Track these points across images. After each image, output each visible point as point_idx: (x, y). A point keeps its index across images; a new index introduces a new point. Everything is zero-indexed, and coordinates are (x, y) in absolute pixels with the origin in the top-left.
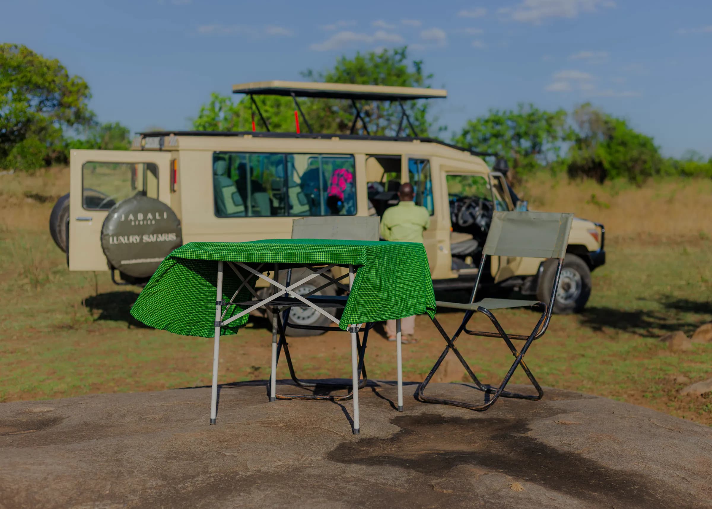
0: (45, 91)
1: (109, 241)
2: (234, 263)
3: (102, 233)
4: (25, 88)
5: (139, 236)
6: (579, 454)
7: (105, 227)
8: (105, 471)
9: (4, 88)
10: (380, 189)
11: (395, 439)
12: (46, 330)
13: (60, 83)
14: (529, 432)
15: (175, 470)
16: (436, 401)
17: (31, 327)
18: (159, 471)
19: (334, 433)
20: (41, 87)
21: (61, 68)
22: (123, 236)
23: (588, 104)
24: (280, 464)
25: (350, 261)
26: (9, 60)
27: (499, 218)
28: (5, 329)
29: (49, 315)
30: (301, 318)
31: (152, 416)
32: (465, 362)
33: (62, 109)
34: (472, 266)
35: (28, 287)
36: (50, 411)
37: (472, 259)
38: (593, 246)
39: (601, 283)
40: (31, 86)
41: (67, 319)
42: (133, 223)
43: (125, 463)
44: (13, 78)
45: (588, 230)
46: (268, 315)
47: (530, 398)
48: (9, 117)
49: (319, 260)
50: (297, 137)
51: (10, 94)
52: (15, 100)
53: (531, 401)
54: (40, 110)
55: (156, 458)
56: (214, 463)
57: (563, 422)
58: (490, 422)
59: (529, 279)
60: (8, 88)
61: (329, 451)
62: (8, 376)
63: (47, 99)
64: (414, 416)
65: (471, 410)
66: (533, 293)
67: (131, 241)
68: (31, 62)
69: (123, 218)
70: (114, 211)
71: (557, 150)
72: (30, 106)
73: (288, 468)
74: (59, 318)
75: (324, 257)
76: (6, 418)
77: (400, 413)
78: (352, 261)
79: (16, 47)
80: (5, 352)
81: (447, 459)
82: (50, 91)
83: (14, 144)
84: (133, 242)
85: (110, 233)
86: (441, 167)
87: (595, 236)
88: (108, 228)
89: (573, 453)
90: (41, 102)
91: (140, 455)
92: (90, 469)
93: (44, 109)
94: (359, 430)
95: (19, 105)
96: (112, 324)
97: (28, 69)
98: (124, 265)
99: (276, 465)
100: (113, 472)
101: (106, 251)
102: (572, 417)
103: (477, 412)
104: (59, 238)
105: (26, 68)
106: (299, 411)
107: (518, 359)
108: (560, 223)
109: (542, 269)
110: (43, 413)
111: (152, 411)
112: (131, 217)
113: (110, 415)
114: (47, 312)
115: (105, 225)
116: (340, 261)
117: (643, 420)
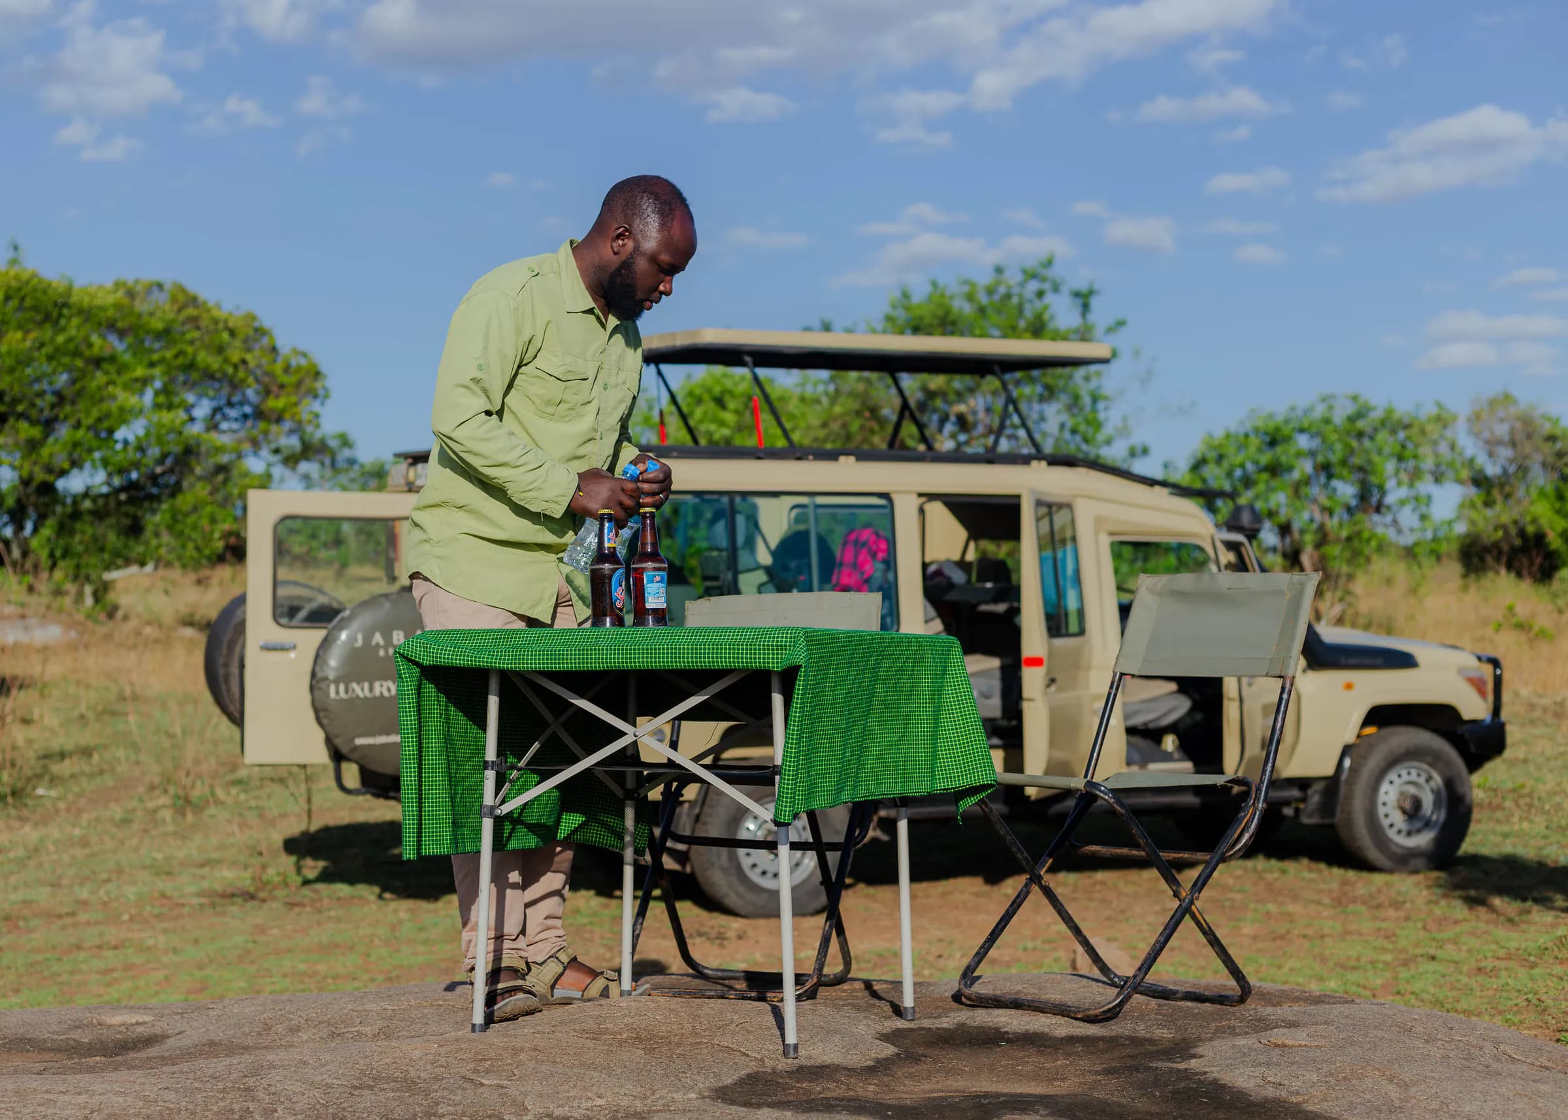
0: (226, 385)
1: (328, 694)
2: (519, 674)
3: (313, 674)
4: (181, 378)
5: (394, 682)
6: (1299, 1104)
7: (319, 661)
8: (215, 1108)
9: (136, 380)
10: (958, 577)
11: (880, 1067)
12: (196, 901)
13: (259, 366)
14: (1193, 1061)
15: (365, 1108)
16: (996, 1000)
17: (164, 896)
18: (330, 1111)
19: (739, 1054)
20: (218, 375)
21: (260, 332)
22: (358, 683)
23: (1507, 398)
24: (599, 1103)
25: (768, 663)
26: (145, 319)
27: (1152, 591)
28: (106, 899)
29: (206, 871)
30: (769, 875)
31: (355, 1029)
32: (1071, 918)
33: (262, 425)
34: (1176, 755)
35: (167, 814)
36: (144, 1023)
37: (1176, 740)
38: (1474, 708)
39: (1508, 804)
40: (194, 376)
41: (243, 879)
42: (382, 653)
43: (261, 1094)
44: (155, 357)
45: (1461, 671)
46: (692, 867)
47: (1220, 1000)
48: (144, 443)
49: (701, 662)
50: (759, 458)
51: (149, 396)
52: (157, 406)
53: (1224, 1007)
54: (212, 426)
55: (329, 1086)
56: (453, 1097)
57: (1280, 1043)
58: (1113, 1042)
59: (1318, 787)
60: (145, 381)
61: (720, 1084)
62: (101, 996)
63: (230, 404)
64: (937, 1029)
65: (1072, 1021)
66: (1327, 821)
67: (377, 692)
68: (194, 321)
69: (359, 643)
70: (340, 627)
71: (1421, 503)
72: (192, 419)
73: (617, 1111)
74: (228, 876)
75: (713, 653)
76: (47, 1035)
77: (906, 1022)
78: (773, 663)
79: (160, 286)
80: (100, 947)
81: (983, 1105)
82: (235, 385)
83: (155, 505)
84: (381, 693)
85: (332, 675)
86: (1099, 522)
87: (1478, 684)
88: (325, 663)
89: (1285, 1102)
90: (216, 410)
91: (297, 1081)
92: (184, 1103)
93: (224, 426)
94: (796, 1047)
95: (166, 417)
96: (343, 889)
97: (189, 336)
98: (362, 746)
99: (590, 1104)
100: (232, 1111)
101: (321, 714)
102: (1304, 1035)
103: (1087, 1025)
104: (225, 693)
105: (183, 334)
106: (671, 1010)
107: (1184, 905)
108: (1288, 597)
109: (1347, 763)
110: (128, 1026)
111: (358, 1020)
112: (378, 638)
113: (267, 1027)
114: (202, 865)
115: (319, 657)
116: (747, 663)
117: (1481, 1048)
